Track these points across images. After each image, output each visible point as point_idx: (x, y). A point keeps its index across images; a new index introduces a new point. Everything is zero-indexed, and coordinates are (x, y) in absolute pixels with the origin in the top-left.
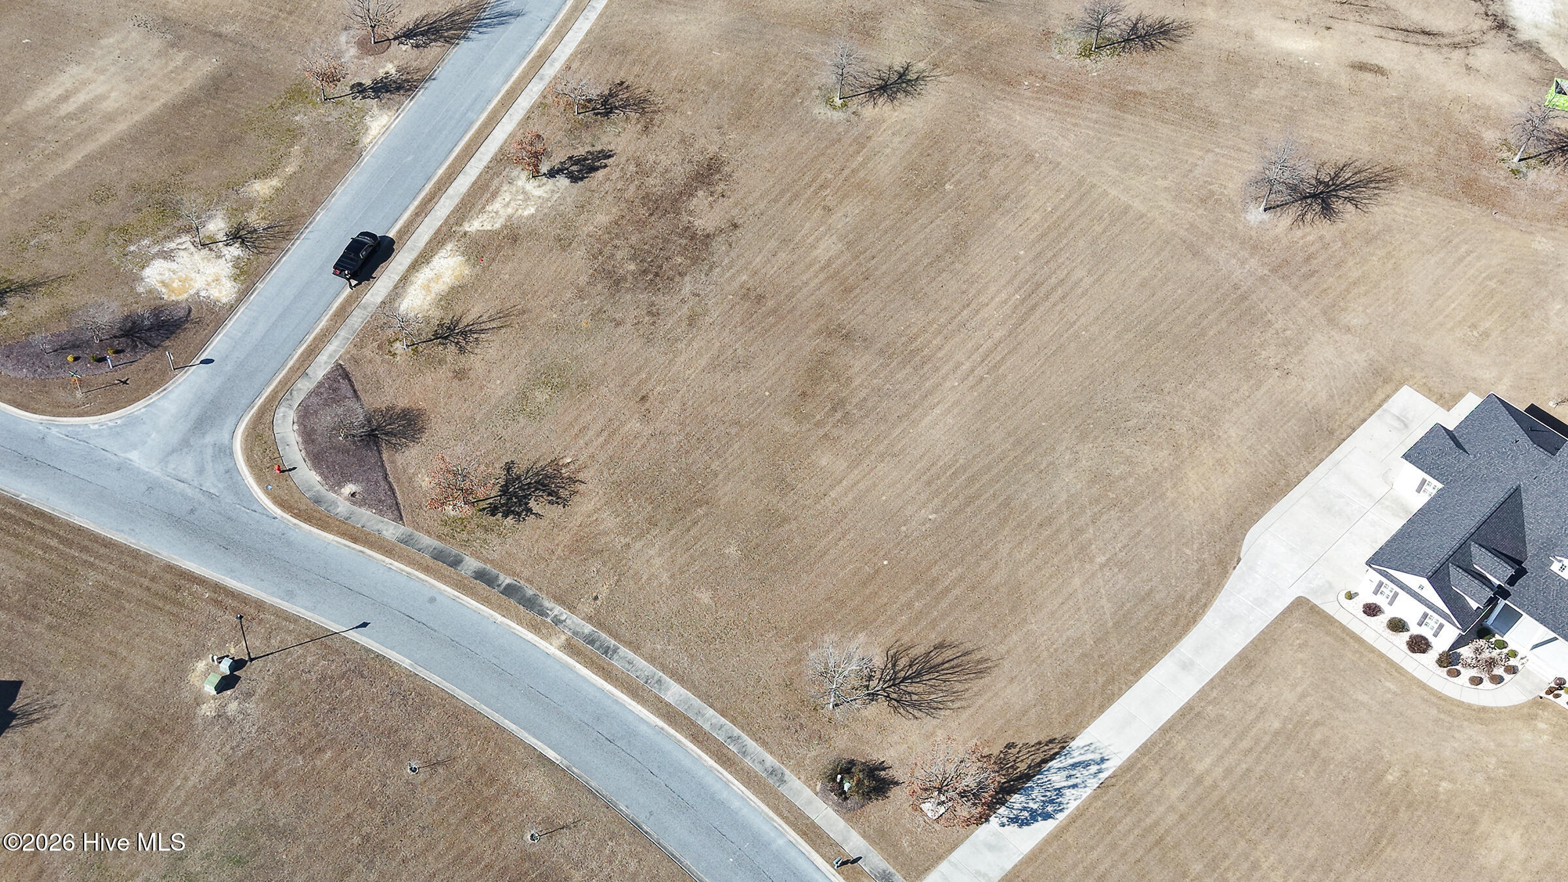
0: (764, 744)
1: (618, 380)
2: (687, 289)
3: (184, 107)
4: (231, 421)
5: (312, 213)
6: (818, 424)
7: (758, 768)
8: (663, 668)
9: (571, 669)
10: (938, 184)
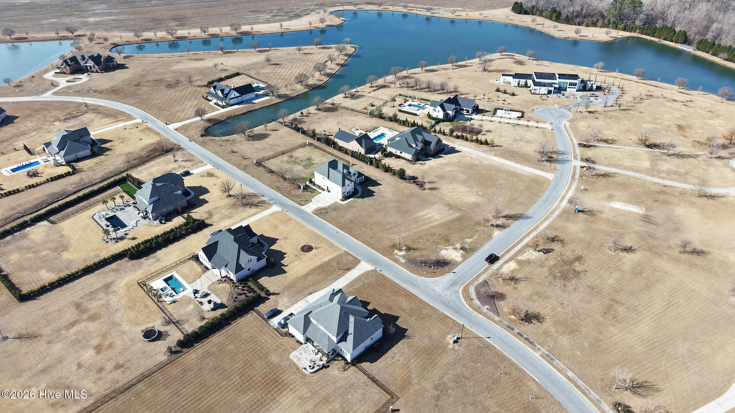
0: (596, 393)
1: (556, 298)
2: (574, 282)
4: (459, 286)
5: (480, 248)
6: (610, 320)
7: (594, 398)
8: (567, 367)
9: (542, 361)
10: (641, 273)
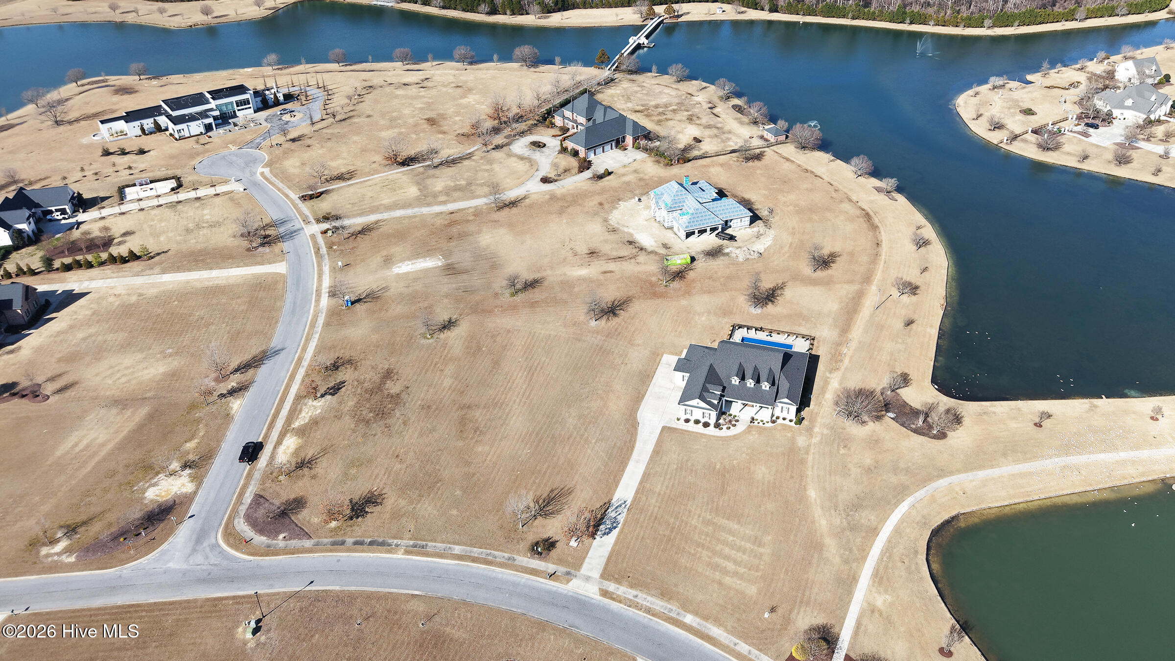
0: (502, 551)
1: (384, 454)
2: (398, 414)
3: (140, 428)
4: (213, 534)
5: (219, 446)
6: (471, 439)
7: (503, 560)
8: (449, 543)
9: (411, 560)
